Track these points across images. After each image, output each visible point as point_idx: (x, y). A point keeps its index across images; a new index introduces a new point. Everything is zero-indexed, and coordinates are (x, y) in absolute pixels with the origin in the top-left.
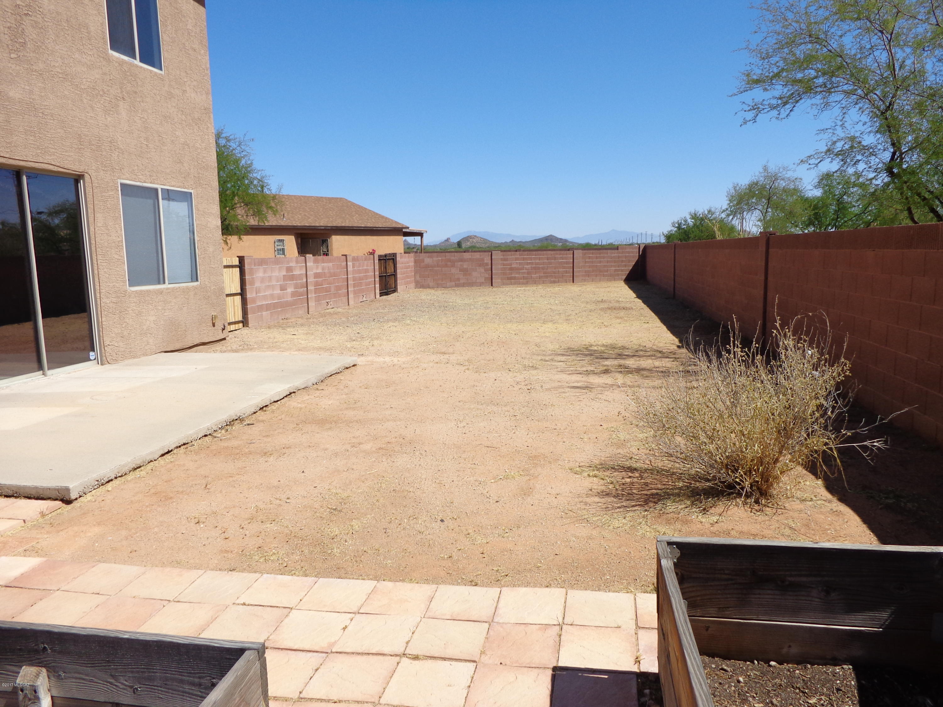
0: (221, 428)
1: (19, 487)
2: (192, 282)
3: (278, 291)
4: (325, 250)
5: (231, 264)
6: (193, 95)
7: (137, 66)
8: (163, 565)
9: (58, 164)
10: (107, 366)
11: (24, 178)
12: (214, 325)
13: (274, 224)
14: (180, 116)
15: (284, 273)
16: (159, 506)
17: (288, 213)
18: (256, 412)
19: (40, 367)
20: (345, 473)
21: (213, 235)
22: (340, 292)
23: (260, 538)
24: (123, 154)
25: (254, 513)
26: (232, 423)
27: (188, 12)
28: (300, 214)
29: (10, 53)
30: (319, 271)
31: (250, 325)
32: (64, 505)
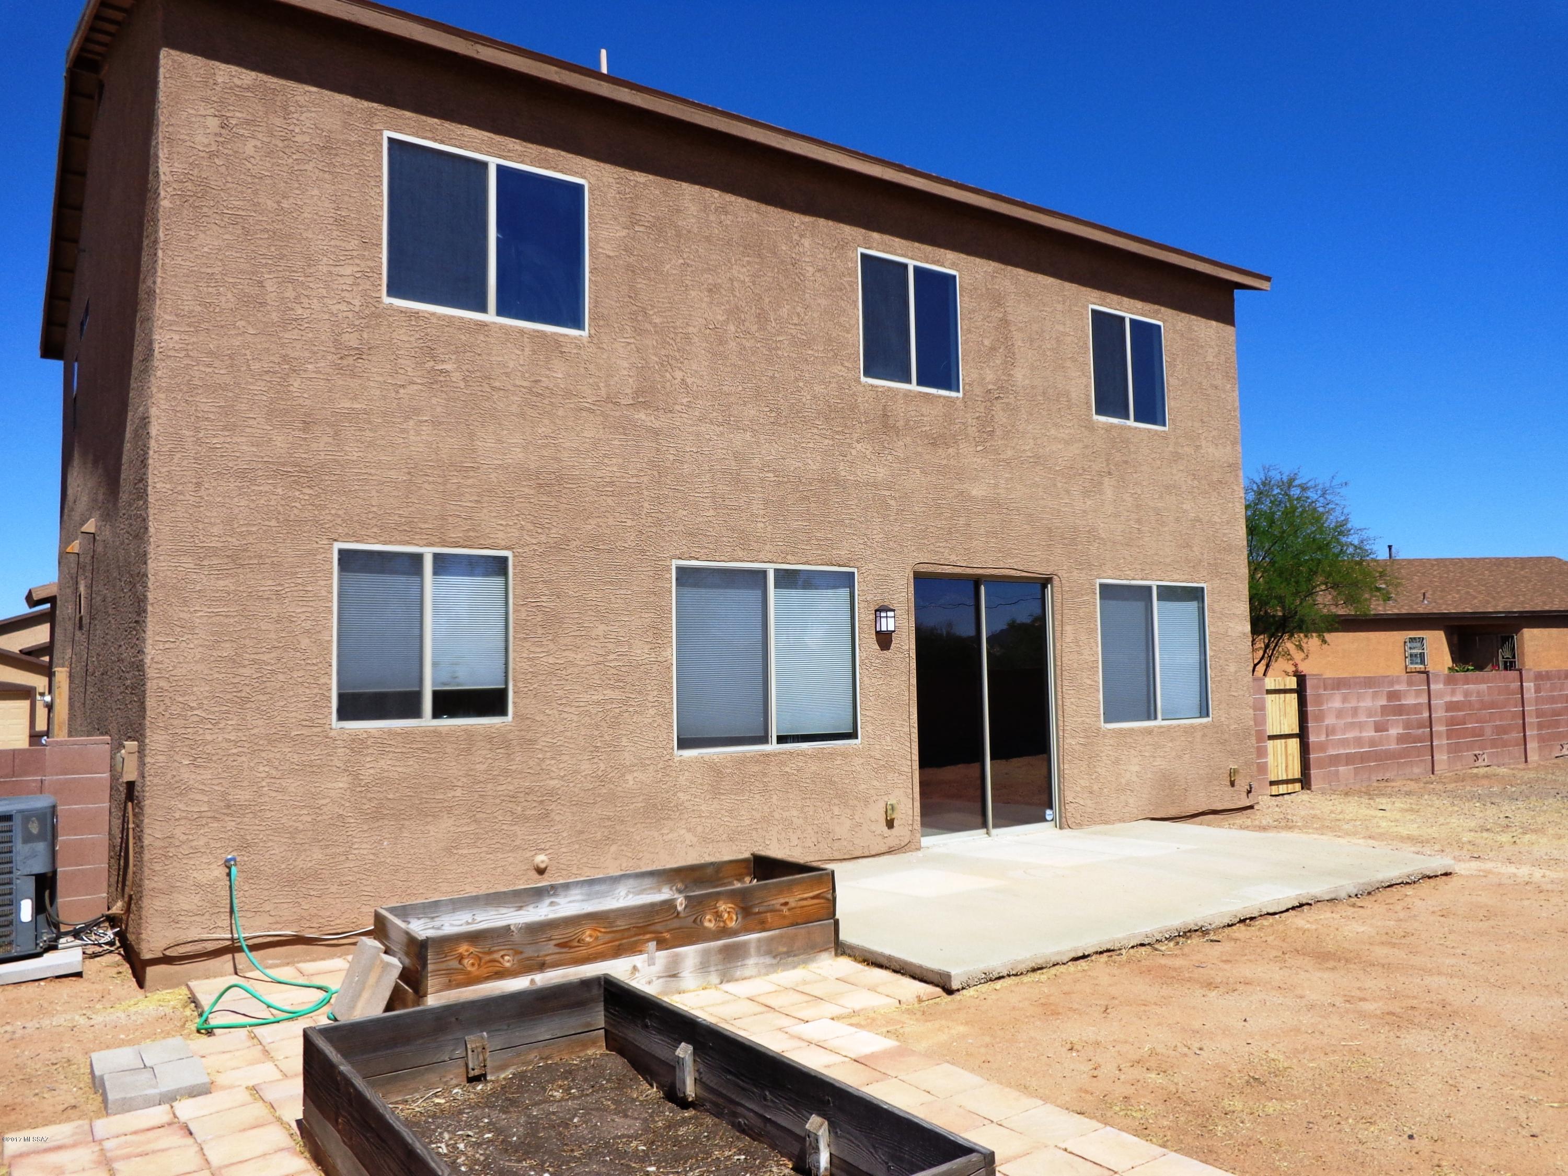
0: (1169, 939)
1: (906, 963)
2: (1201, 717)
3: (1369, 733)
4: (1508, 655)
5: (1282, 687)
6: (1211, 450)
7: (1130, 428)
8: (1009, 1085)
9: (1021, 568)
10: (1067, 832)
11: (983, 588)
12: (1232, 784)
13: (1404, 611)
14: (1190, 482)
15: (1383, 702)
16: (1040, 1019)
17: (1434, 592)
18: (1232, 925)
19: (984, 825)
20: (1306, 1035)
21: (1236, 647)
22: (1505, 737)
23: (1133, 1087)
24: (1105, 545)
25: (1146, 1056)
26: (1188, 934)
27: (1208, 339)
28: (1458, 592)
29: (976, 446)
30: (1459, 697)
31: (1313, 787)
32: (944, 994)
